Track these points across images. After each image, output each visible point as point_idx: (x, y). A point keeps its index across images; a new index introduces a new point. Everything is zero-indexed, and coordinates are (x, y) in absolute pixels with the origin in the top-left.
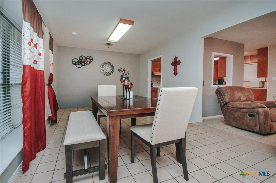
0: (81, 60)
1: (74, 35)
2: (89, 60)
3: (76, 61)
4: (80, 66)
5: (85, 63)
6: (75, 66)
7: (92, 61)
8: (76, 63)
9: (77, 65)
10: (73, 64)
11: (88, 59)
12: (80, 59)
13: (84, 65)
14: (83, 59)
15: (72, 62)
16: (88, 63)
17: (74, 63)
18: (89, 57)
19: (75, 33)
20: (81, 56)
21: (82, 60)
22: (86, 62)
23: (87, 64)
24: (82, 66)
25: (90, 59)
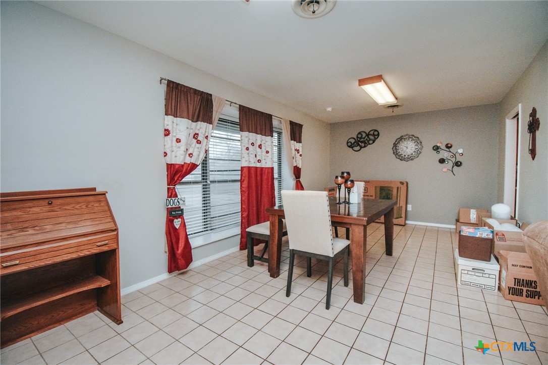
0: (359, 139)
1: (329, 111)
2: (372, 137)
3: (353, 141)
4: (358, 148)
5: (365, 143)
6: (351, 149)
7: (377, 138)
8: (351, 145)
9: (353, 147)
10: (348, 148)
11: (371, 135)
12: (357, 137)
13: (365, 147)
14: (362, 136)
15: (347, 143)
16: (371, 142)
17: (349, 144)
18: (372, 133)
19: (329, 109)
20: (360, 133)
21: (361, 138)
22: (366, 141)
23: (369, 144)
24: (361, 147)
25: (374, 135)
